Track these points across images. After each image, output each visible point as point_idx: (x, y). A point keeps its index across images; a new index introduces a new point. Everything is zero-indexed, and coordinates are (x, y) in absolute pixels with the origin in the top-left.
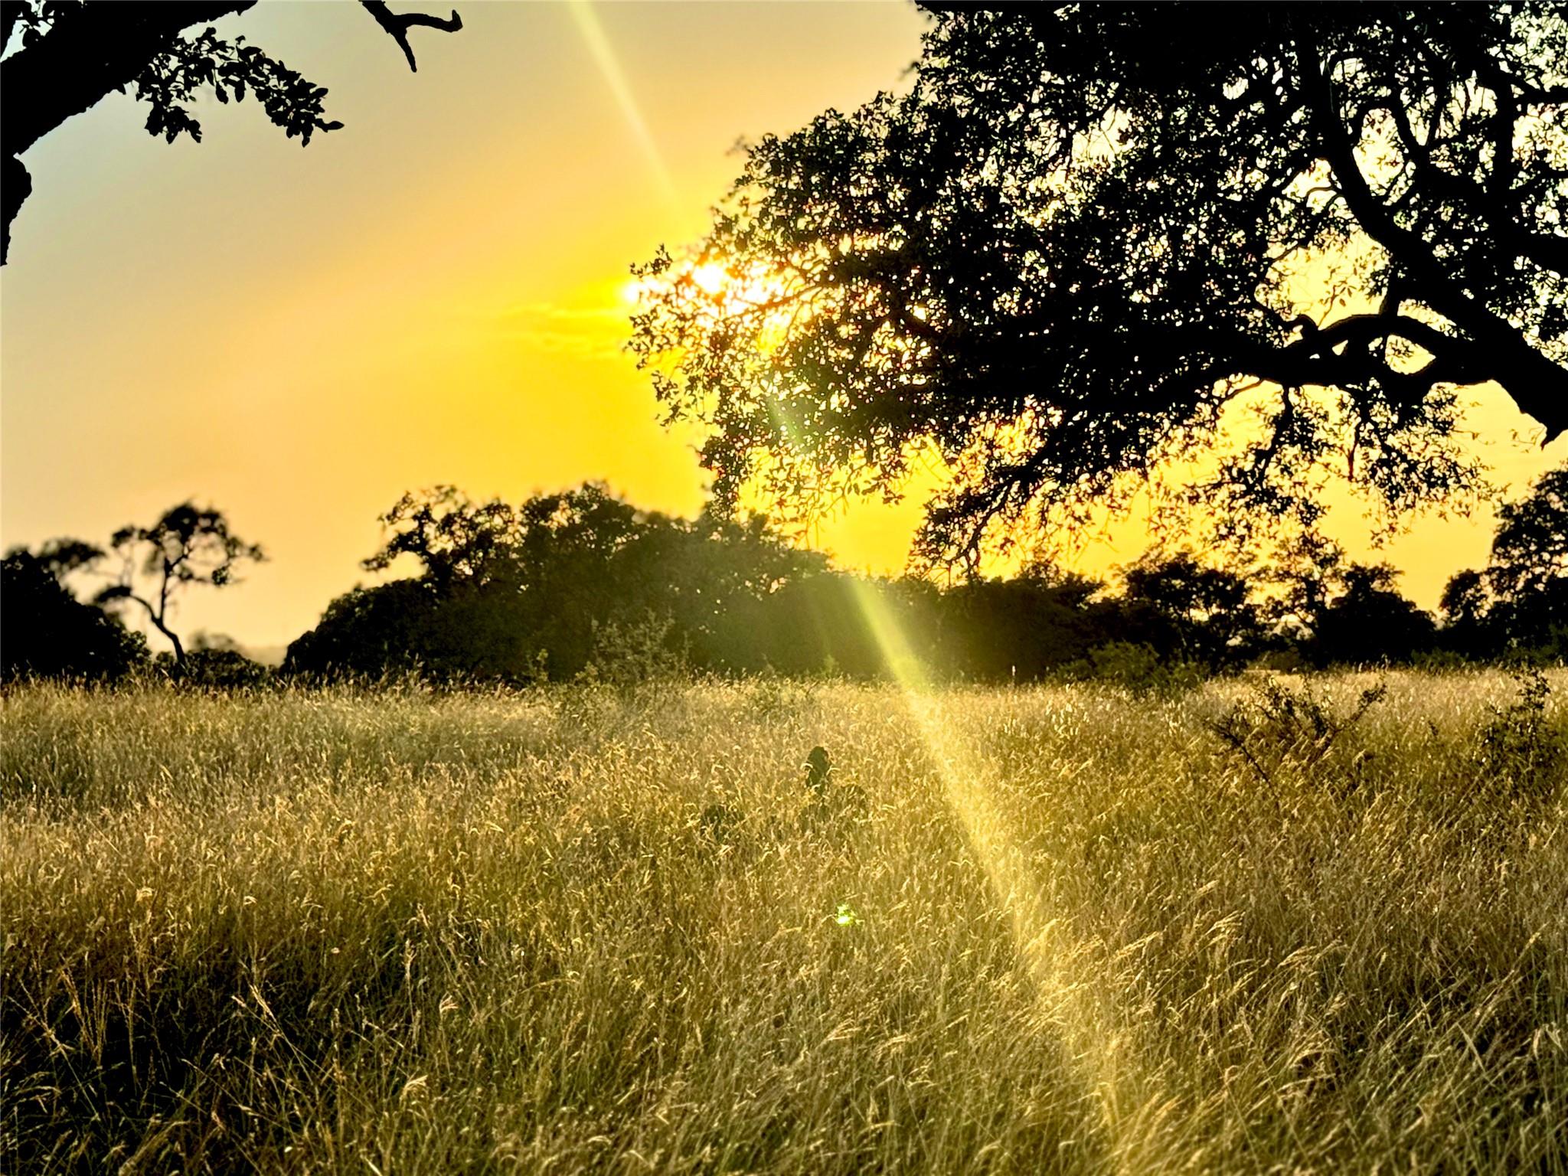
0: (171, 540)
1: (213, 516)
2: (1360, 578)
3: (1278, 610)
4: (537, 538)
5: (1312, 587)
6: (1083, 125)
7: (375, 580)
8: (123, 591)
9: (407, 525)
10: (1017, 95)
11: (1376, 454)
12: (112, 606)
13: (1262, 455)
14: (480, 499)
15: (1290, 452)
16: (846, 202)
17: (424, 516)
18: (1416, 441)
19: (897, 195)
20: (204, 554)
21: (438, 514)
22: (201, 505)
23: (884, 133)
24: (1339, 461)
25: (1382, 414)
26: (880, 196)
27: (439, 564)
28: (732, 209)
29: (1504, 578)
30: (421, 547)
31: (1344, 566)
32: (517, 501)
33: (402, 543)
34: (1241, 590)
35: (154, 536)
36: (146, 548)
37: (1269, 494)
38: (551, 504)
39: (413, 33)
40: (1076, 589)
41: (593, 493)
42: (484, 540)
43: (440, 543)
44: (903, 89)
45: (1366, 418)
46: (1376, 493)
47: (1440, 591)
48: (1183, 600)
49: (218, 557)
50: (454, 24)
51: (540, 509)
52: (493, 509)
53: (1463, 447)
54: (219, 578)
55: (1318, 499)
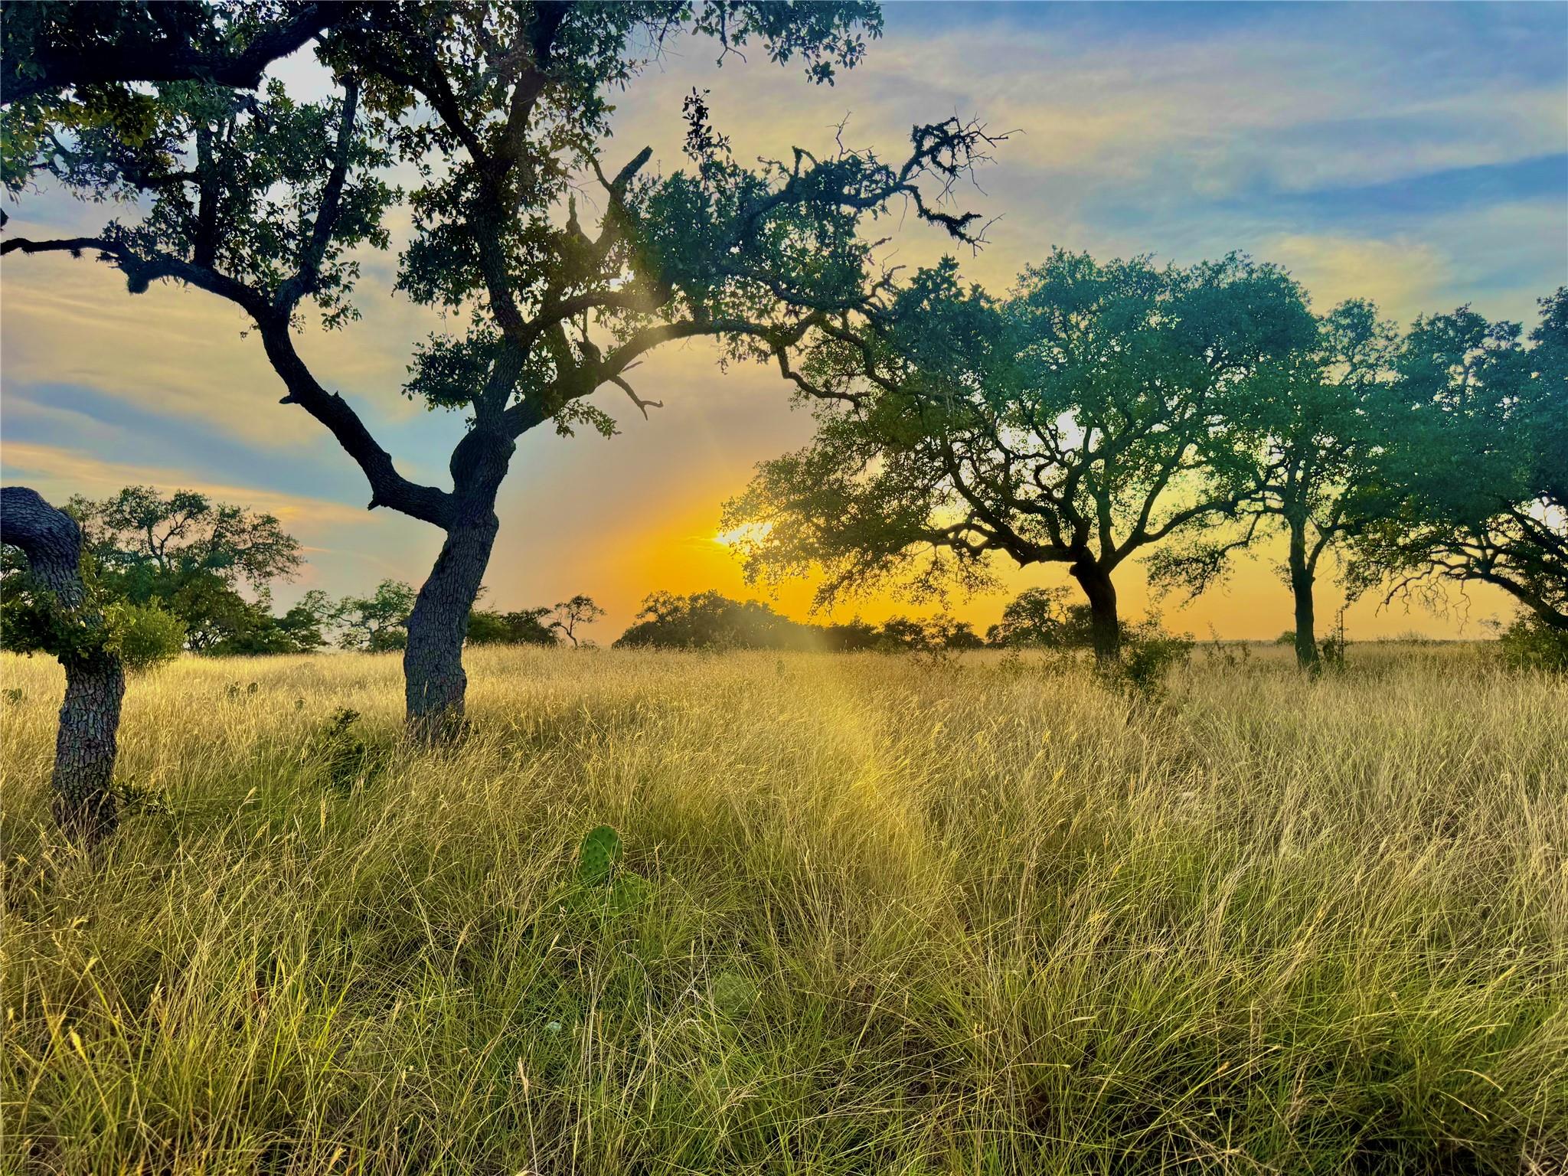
0: (574, 607)
1: (588, 600)
2: (960, 627)
3: (933, 637)
4: (693, 609)
5: (945, 630)
6: (870, 456)
7: (640, 622)
8: (558, 624)
9: (651, 604)
10: (849, 447)
11: (965, 574)
12: (554, 629)
13: (928, 574)
14: (675, 595)
15: (937, 573)
16: (792, 484)
17: (656, 601)
18: (978, 570)
19: (809, 482)
20: (585, 612)
21: (661, 600)
22: (584, 596)
23: (804, 461)
24: (952, 576)
25: (967, 561)
26: (804, 481)
27: (661, 617)
28: (755, 485)
29: (1006, 627)
30: (656, 611)
31: (955, 623)
32: (687, 596)
33: (650, 609)
34: (921, 630)
35: (568, 606)
36: (566, 610)
37: (930, 587)
38: (698, 597)
39: (646, 407)
40: (868, 629)
41: (712, 594)
42: (676, 609)
43: (663, 610)
44: (811, 446)
45: (961, 561)
46: (965, 588)
47: (986, 631)
48: (902, 633)
49: (589, 613)
50: (661, 405)
51: (694, 599)
52: (679, 599)
53: (993, 572)
54: (590, 620)
55: (945, 588)
